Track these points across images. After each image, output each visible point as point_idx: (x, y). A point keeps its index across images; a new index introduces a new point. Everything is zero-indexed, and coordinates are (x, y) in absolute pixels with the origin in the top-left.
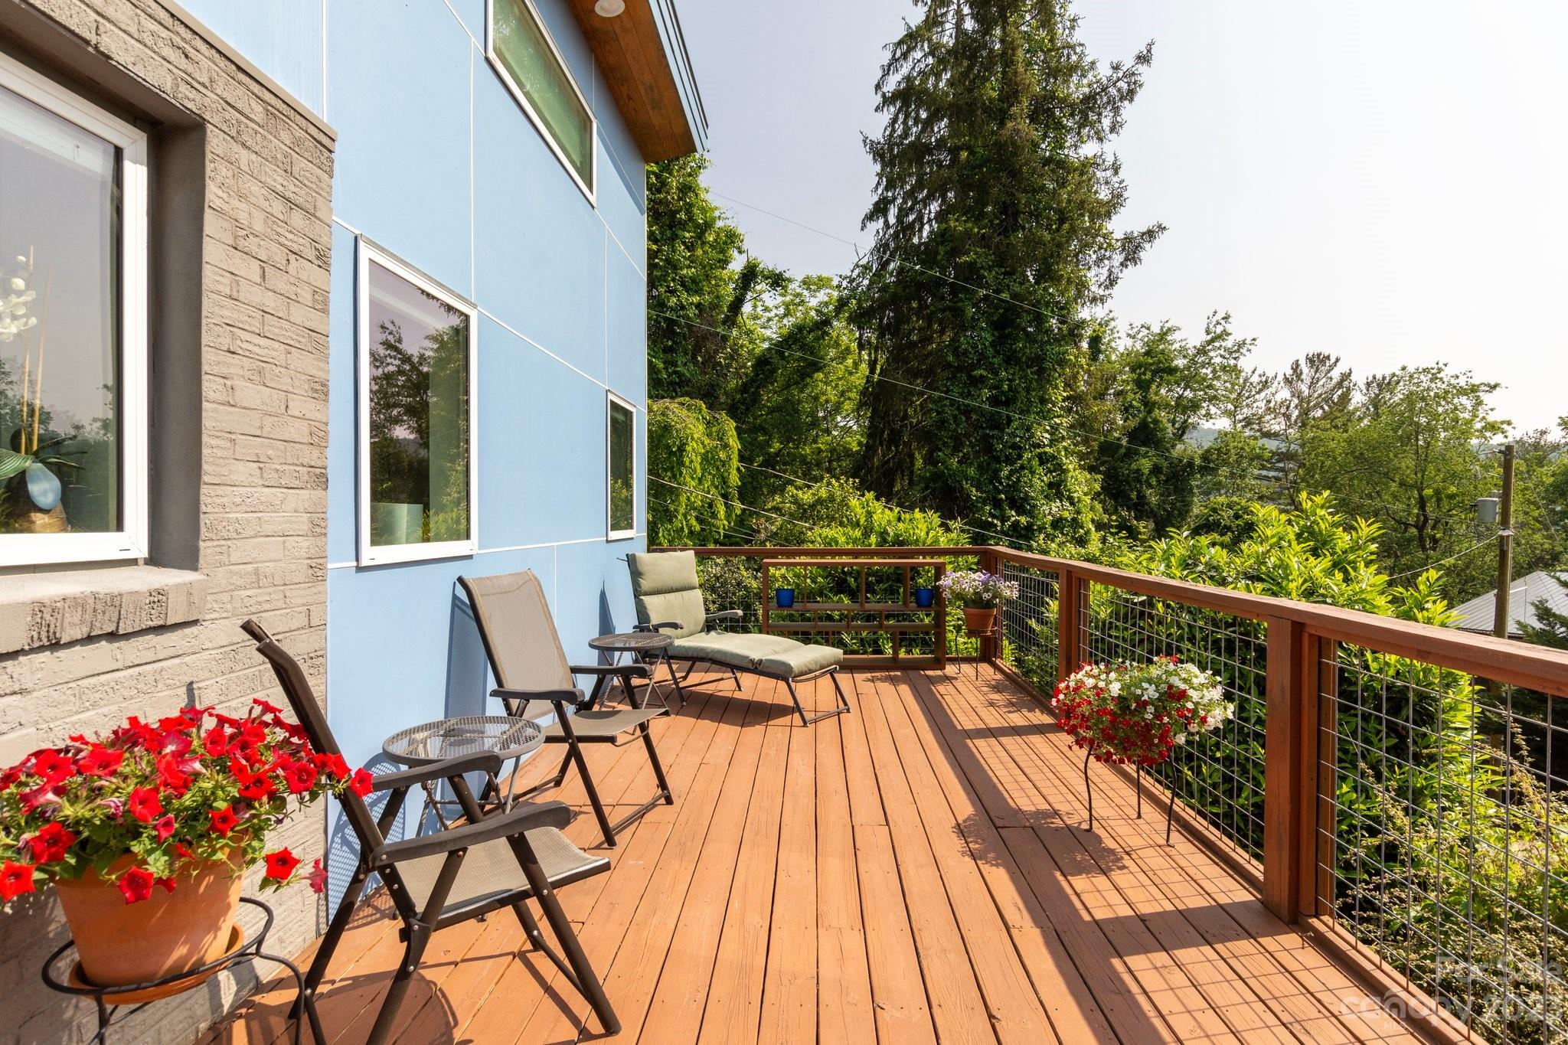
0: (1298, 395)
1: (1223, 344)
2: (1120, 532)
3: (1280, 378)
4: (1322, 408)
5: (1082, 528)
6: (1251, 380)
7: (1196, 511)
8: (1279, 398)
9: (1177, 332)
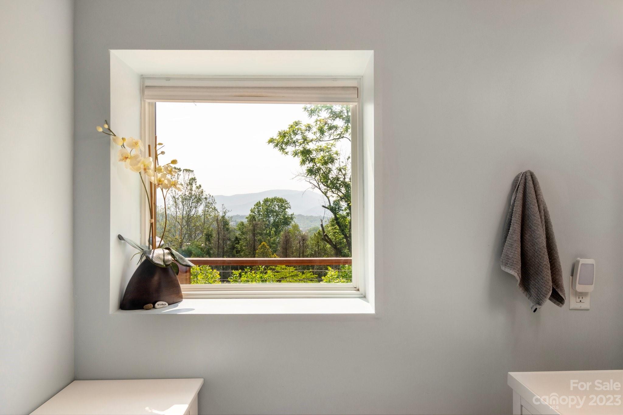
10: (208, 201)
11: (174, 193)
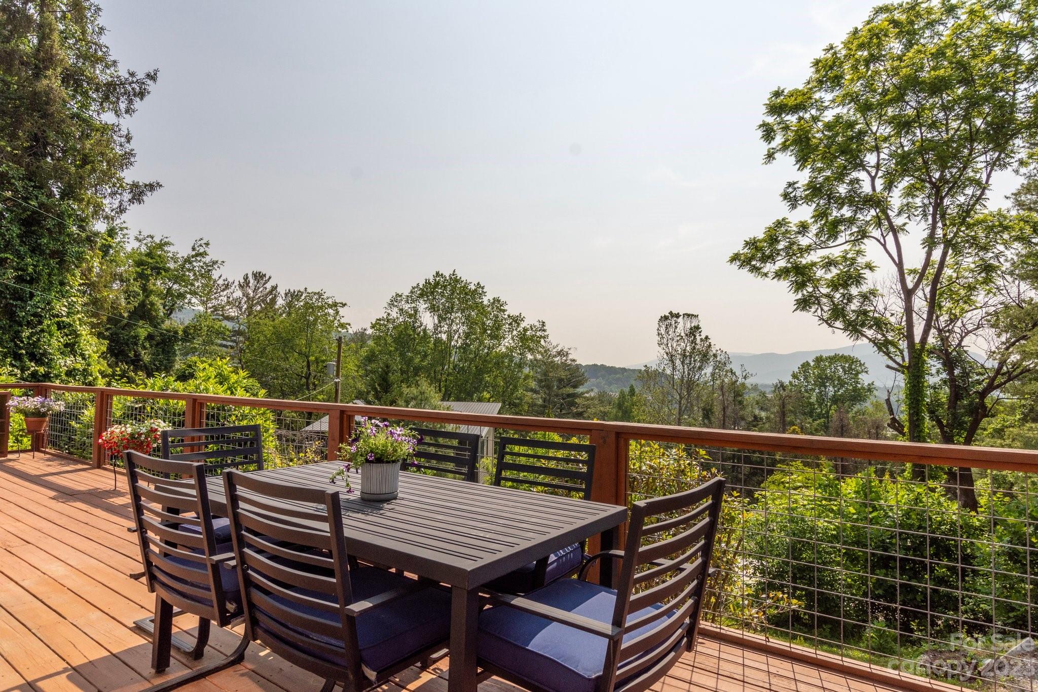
0: (246, 295)
1: (203, 260)
2: (122, 378)
3: (236, 283)
4: (260, 305)
5: (91, 375)
6: (218, 282)
7: (177, 366)
8: (235, 295)
9: (171, 246)
10: (718, 359)
11: (670, 348)
